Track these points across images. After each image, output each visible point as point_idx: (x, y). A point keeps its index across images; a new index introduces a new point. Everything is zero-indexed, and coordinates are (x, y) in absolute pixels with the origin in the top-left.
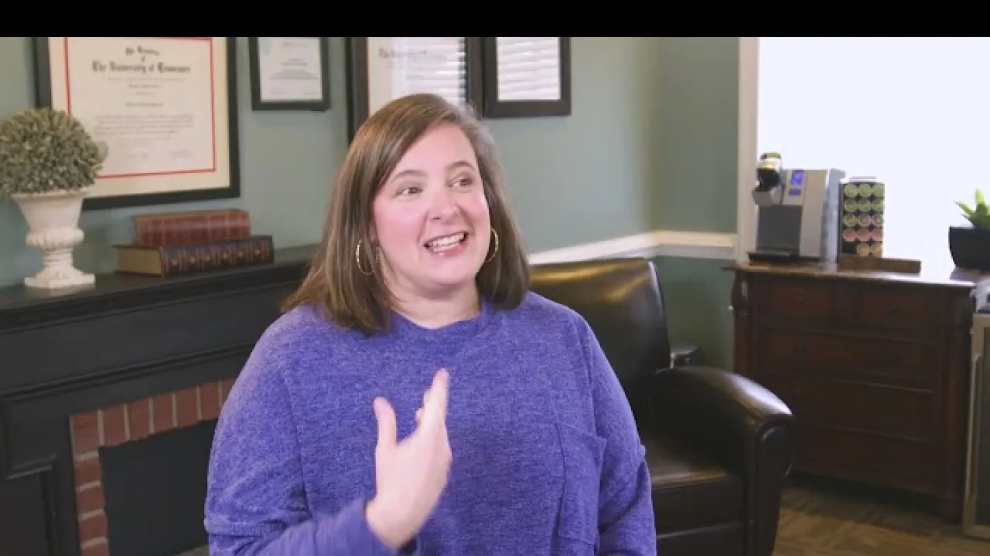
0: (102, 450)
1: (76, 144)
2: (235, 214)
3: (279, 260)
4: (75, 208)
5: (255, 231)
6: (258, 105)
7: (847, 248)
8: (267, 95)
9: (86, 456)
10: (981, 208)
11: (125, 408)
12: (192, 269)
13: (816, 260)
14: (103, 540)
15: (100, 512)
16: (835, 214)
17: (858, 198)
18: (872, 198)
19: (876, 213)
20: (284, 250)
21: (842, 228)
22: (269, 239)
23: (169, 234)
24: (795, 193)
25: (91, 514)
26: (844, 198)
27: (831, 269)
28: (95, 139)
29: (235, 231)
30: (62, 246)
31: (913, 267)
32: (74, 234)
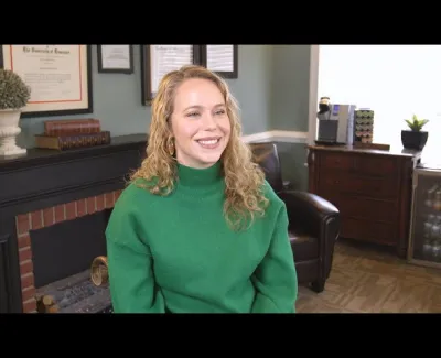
0: (31, 232)
1: (18, 86)
2: (92, 121)
3: (113, 142)
4: (17, 117)
5: (103, 129)
6: (101, 70)
7: (357, 139)
8: (105, 66)
9: (23, 235)
10: (416, 122)
11: (42, 212)
12: (74, 147)
13: (343, 144)
14: (31, 274)
15: (29, 261)
16: (352, 124)
17: (363, 117)
18: (369, 117)
19: (370, 124)
20: (116, 138)
21: (355, 130)
22: (108, 133)
23: (62, 131)
24: (335, 115)
25: (26, 262)
26: (356, 117)
27: (350, 148)
28: (27, 84)
29: (93, 129)
30: (10, 136)
31: (387, 147)
32: (16, 130)
